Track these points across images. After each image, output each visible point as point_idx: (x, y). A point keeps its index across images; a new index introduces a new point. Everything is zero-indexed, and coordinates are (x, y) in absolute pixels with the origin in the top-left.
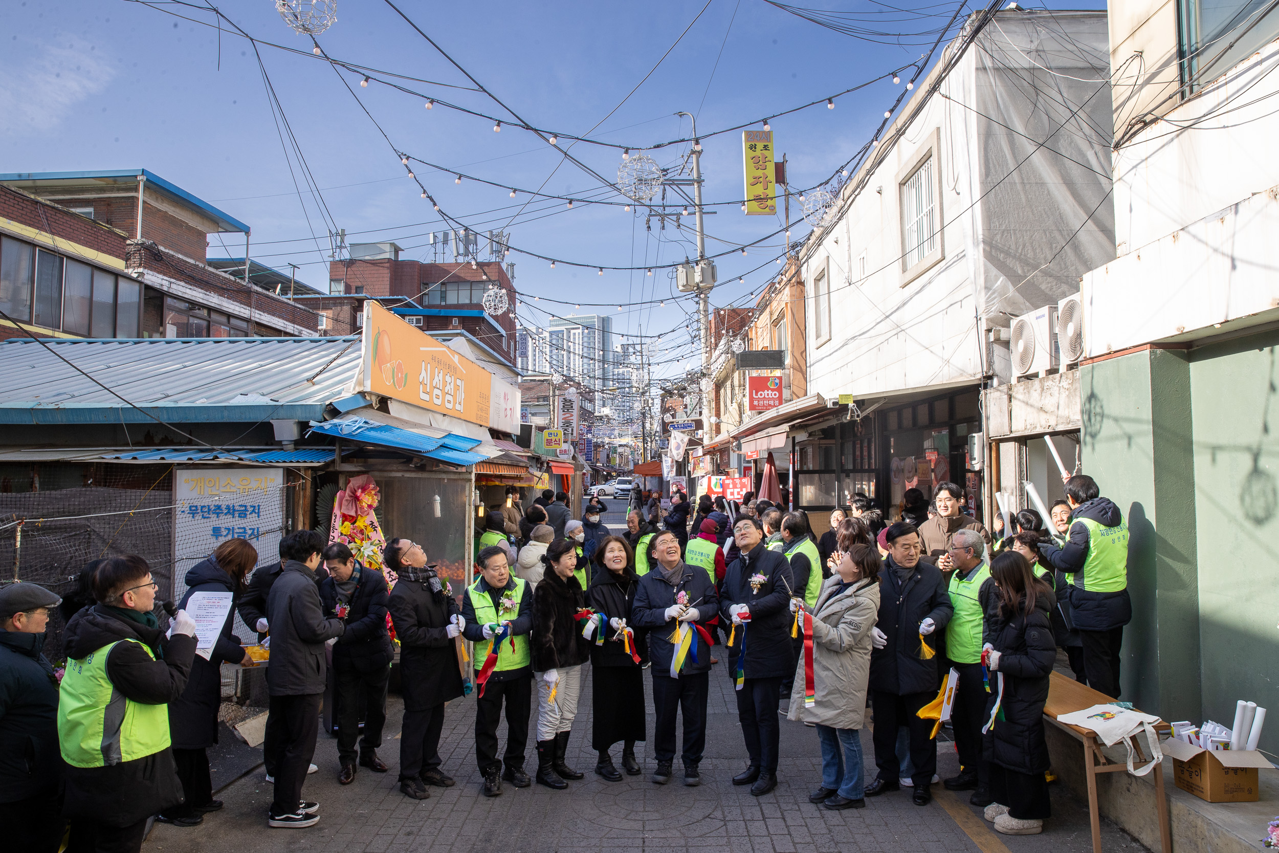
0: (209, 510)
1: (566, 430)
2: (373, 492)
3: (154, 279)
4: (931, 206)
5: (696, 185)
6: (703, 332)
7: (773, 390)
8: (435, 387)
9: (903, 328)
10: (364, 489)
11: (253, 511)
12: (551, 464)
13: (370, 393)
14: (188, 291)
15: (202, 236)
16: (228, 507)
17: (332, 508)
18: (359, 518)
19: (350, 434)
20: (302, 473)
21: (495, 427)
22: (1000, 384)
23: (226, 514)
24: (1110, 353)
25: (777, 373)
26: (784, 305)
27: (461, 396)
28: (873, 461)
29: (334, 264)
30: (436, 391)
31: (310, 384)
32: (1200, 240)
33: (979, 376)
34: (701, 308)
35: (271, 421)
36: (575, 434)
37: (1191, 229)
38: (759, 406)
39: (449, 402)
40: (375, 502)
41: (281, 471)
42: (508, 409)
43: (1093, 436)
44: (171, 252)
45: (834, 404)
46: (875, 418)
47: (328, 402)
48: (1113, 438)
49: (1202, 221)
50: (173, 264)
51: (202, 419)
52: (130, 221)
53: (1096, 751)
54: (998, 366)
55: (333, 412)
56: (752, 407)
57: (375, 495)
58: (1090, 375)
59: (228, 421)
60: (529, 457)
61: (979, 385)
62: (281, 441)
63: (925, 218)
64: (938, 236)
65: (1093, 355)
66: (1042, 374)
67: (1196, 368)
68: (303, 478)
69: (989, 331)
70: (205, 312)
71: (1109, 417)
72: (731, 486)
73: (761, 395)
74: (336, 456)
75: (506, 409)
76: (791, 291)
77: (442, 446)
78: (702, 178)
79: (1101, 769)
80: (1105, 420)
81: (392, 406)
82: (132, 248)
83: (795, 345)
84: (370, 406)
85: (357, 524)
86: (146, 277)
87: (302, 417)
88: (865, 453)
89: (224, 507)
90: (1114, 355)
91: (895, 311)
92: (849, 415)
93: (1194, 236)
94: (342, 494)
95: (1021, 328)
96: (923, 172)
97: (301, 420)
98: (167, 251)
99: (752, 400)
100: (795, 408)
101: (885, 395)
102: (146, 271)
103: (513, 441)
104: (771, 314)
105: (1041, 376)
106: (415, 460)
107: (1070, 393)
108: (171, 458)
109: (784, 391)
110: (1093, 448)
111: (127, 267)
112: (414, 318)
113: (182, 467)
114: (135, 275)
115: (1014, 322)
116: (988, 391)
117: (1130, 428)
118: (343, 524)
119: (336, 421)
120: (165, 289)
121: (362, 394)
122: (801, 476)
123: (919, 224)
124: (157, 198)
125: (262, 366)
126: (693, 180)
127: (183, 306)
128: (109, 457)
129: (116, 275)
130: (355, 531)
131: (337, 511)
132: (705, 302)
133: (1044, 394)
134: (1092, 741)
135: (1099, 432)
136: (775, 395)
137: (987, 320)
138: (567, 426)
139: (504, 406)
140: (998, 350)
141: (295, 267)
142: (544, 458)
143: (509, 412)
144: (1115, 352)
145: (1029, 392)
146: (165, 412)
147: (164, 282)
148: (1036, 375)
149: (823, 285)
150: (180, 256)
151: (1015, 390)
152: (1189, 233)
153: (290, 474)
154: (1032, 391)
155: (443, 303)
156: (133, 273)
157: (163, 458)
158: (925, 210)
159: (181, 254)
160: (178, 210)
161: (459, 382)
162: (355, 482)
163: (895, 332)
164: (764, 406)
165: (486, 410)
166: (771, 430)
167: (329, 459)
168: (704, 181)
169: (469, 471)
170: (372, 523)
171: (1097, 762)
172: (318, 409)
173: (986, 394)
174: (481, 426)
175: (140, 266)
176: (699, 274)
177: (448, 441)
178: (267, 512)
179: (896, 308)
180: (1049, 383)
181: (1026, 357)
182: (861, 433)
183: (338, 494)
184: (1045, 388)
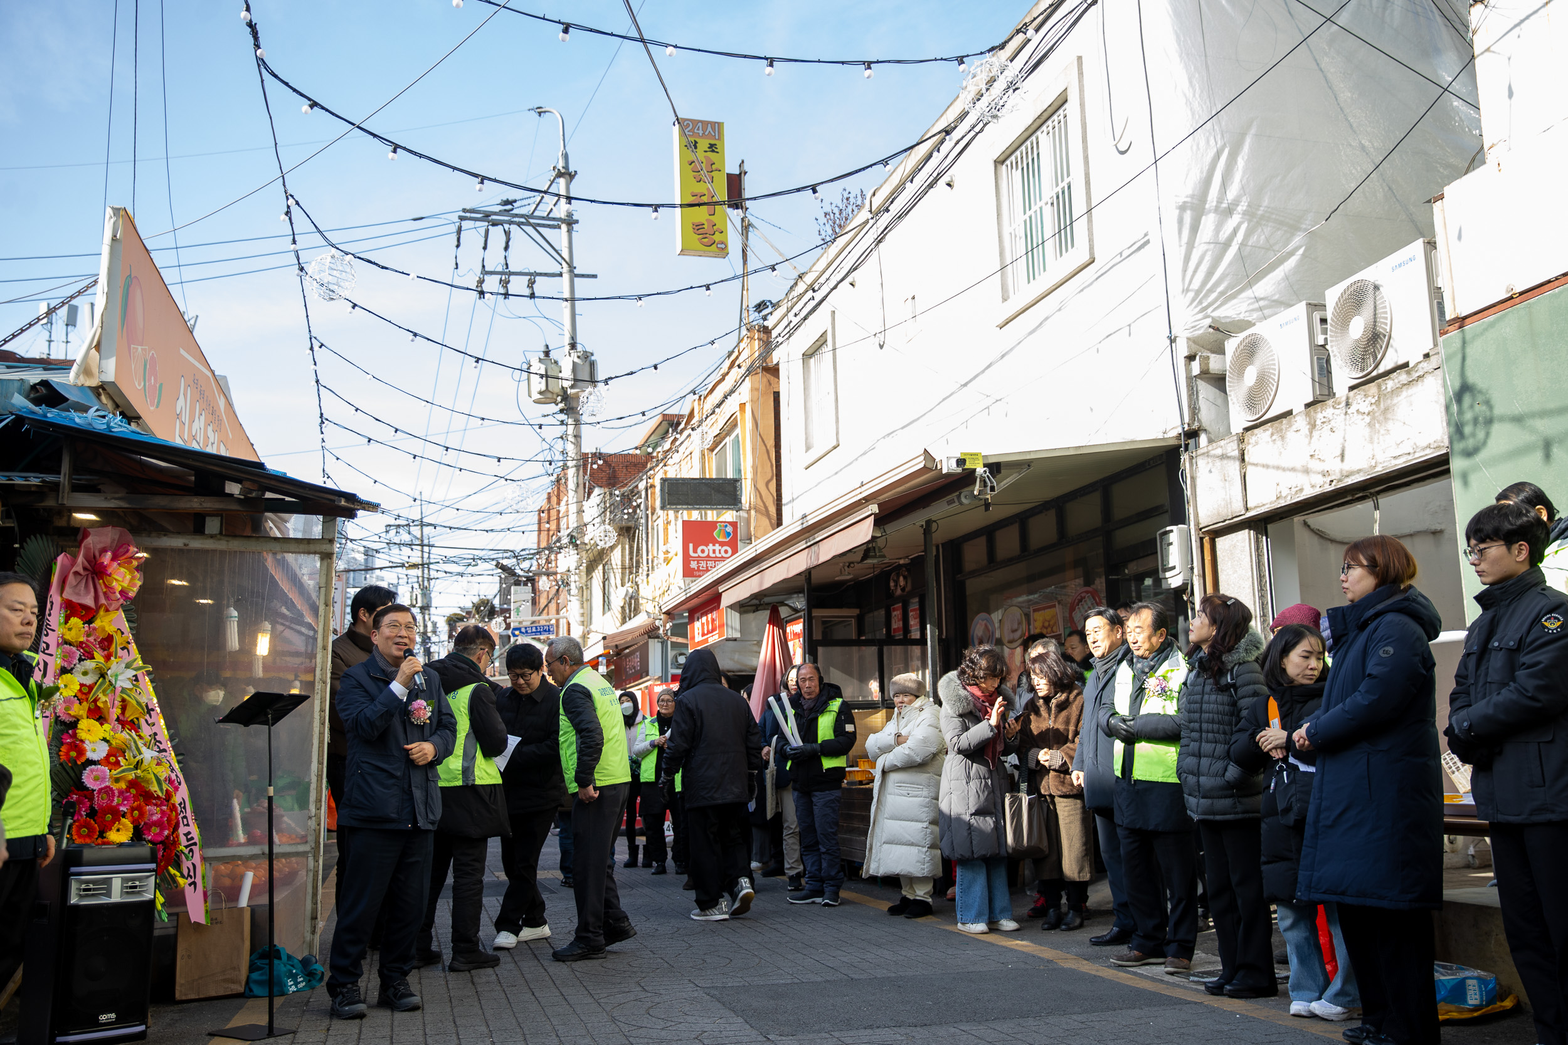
2: (135, 563)
4: (1066, 180)
5: (564, 227)
7: (722, 544)
10: (115, 555)
17: (47, 586)
18: (102, 612)
22: (1211, 442)
24: (1511, 298)
25: (729, 516)
26: (737, 408)
33: (1177, 431)
34: (570, 430)
40: (134, 585)
43: (1471, 455)
45: (959, 464)
54: (1207, 415)
55: (52, 396)
56: (688, 572)
57: (137, 569)
61: (1179, 446)
64: (1080, 223)
66: (1298, 411)
69: (1191, 358)
73: (703, 551)
74: (62, 475)
78: (575, 218)
83: (759, 470)
85: (97, 624)
90: (1523, 297)
91: (981, 374)
92: (978, 487)
94: (67, 562)
95: (1250, 350)
96: (1044, 138)
99: (687, 559)
101: (1033, 456)
105: (1296, 413)
109: (740, 545)
115: (1231, 345)
116: (1193, 455)
118: (66, 622)
122: (820, 650)
126: (560, 219)
130: (91, 639)
133: (1316, 434)
135: (1484, 444)
137: (1187, 341)
140: (1205, 390)
144: (1521, 294)
145: (1283, 438)
148: (1286, 414)
149: (823, 363)
151: (1251, 439)
164: (707, 570)
168: (577, 222)
170: (121, 633)
173: (1190, 460)
176: (569, 373)
181: (1262, 391)
183: (60, 558)
184: (1318, 422)
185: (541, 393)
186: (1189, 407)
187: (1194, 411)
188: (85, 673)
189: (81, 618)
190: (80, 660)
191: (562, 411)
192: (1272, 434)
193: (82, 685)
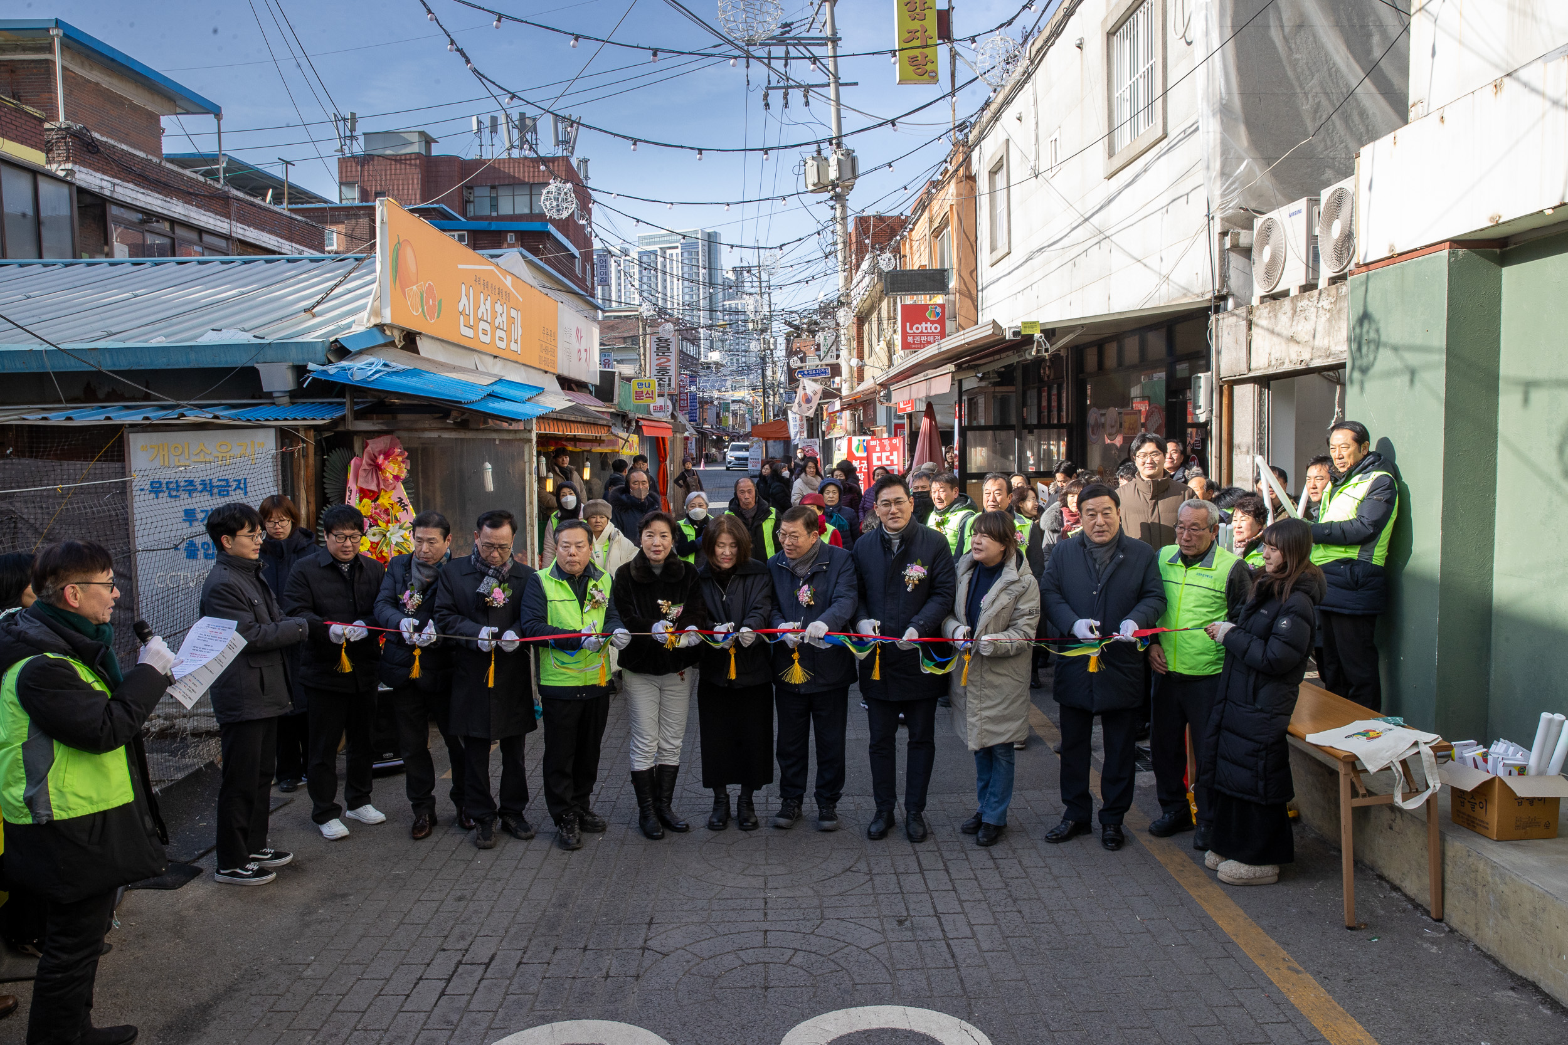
0: (178, 486)
1: (661, 379)
2: (400, 459)
3: (91, 179)
4: (1150, 63)
5: (830, 45)
6: (840, 246)
7: (933, 322)
8: (480, 319)
9: (1107, 234)
10: (387, 455)
11: (238, 487)
12: (642, 422)
13: (391, 327)
14: (140, 196)
15: (154, 119)
16: (203, 483)
17: (346, 481)
18: (383, 493)
19: (364, 381)
20: (302, 435)
21: (566, 373)
22: (1237, 305)
23: (201, 492)
24: (1392, 257)
25: (939, 299)
26: (948, 209)
27: (518, 331)
28: (1064, 414)
29: (343, 162)
30: (483, 325)
31: (308, 315)
32: (1534, 90)
33: (1209, 296)
34: (838, 213)
35: (256, 365)
36: (673, 385)
37: (1523, 74)
38: (914, 343)
39: (501, 339)
40: (402, 472)
41: (272, 432)
42: (583, 351)
43: (1364, 371)
44: (111, 141)
45: (1015, 334)
46: (1067, 357)
47: (332, 339)
48: (1390, 374)
49: (1539, 61)
50: (116, 158)
51: (161, 363)
52: (46, 95)
53: (1354, 780)
54: (1235, 282)
55: (340, 351)
56: (906, 345)
57: (403, 462)
58: (1364, 288)
59: (196, 366)
60: (612, 413)
61: (1209, 308)
62: (271, 393)
63: (1141, 81)
64: (1159, 102)
65: (1368, 260)
66: (1294, 292)
67: (1510, 274)
68: (304, 441)
69: (1224, 234)
70: (166, 226)
71: (1385, 345)
72: (878, 449)
73: (917, 328)
74: (346, 411)
75: (579, 351)
76: (957, 189)
77: (489, 395)
78: (838, 36)
79: (1359, 802)
80: (1381, 350)
81: (421, 344)
82: (54, 136)
83: (963, 261)
84: (392, 344)
85: (380, 501)
86: (77, 176)
87: (296, 358)
88: (1054, 404)
89: (197, 481)
90: (1397, 260)
91: (1097, 212)
92: (1035, 349)
93: (1526, 85)
94: (358, 462)
95: (1267, 231)
96: (1140, 15)
97: (297, 363)
98: (104, 139)
99: (905, 335)
100: (963, 342)
101: (1083, 322)
102: (76, 168)
103: (591, 393)
104: (931, 221)
105: (1292, 294)
106: (454, 414)
107: (1332, 315)
108: (120, 417)
109: (948, 323)
110: (1362, 388)
111: (49, 162)
112: (456, 234)
113: (135, 429)
114: (62, 174)
115: (1258, 222)
116: (1221, 316)
117: (1412, 359)
118: (361, 501)
119: (344, 363)
120: (107, 193)
121: (380, 327)
122: (970, 434)
123: (1134, 88)
124: (83, 63)
125: (243, 293)
126: (827, 38)
127: (135, 217)
128: (33, 418)
129: (35, 173)
130: (378, 511)
131: (352, 485)
132: (844, 207)
133: (1296, 318)
134: (1350, 768)
135: (1373, 364)
136: (936, 328)
137: (1222, 219)
138: (663, 375)
139: (576, 346)
140: (1235, 260)
141: (287, 163)
142: (631, 415)
143: (583, 354)
144: (1400, 255)
145: (1276, 316)
146: (107, 355)
147: (105, 184)
148: (1285, 294)
149: (1000, 180)
150: (124, 147)
151: (1257, 313)
152: (1518, 80)
153: (285, 436)
154: (1280, 315)
155: (494, 214)
156: (59, 169)
157: (108, 418)
158: (1142, 70)
159: (126, 144)
160: (115, 81)
161: (513, 313)
162: (375, 445)
163: (1096, 240)
164: (921, 343)
165: (553, 352)
166: (931, 373)
167: (337, 415)
168: (840, 39)
169: (528, 428)
170: (401, 500)
171: (1355, 794)
172: (319, 347)
173: (1217, 320)
174: (546, 372)
175: (67, 160)
176: (835, 168)
177: (497, 389)
178: (256, 488)
179: (1099, 206)
180: (1303, 303)
181: (1274, 268)
182: (1048, 377)
183: (353, 462)
184: (1298, 310)
185: (814, 185)
186: (1220, 276)
187: (1224, 279)
188: (374, 535)
189: (370, 498)
190: (371, 526)
191: (831, 198)
192: (1269, 312)
193: (372, 543)
